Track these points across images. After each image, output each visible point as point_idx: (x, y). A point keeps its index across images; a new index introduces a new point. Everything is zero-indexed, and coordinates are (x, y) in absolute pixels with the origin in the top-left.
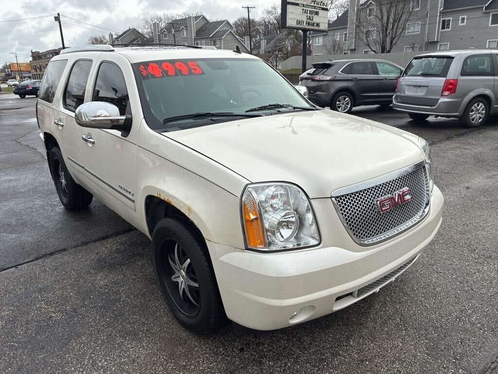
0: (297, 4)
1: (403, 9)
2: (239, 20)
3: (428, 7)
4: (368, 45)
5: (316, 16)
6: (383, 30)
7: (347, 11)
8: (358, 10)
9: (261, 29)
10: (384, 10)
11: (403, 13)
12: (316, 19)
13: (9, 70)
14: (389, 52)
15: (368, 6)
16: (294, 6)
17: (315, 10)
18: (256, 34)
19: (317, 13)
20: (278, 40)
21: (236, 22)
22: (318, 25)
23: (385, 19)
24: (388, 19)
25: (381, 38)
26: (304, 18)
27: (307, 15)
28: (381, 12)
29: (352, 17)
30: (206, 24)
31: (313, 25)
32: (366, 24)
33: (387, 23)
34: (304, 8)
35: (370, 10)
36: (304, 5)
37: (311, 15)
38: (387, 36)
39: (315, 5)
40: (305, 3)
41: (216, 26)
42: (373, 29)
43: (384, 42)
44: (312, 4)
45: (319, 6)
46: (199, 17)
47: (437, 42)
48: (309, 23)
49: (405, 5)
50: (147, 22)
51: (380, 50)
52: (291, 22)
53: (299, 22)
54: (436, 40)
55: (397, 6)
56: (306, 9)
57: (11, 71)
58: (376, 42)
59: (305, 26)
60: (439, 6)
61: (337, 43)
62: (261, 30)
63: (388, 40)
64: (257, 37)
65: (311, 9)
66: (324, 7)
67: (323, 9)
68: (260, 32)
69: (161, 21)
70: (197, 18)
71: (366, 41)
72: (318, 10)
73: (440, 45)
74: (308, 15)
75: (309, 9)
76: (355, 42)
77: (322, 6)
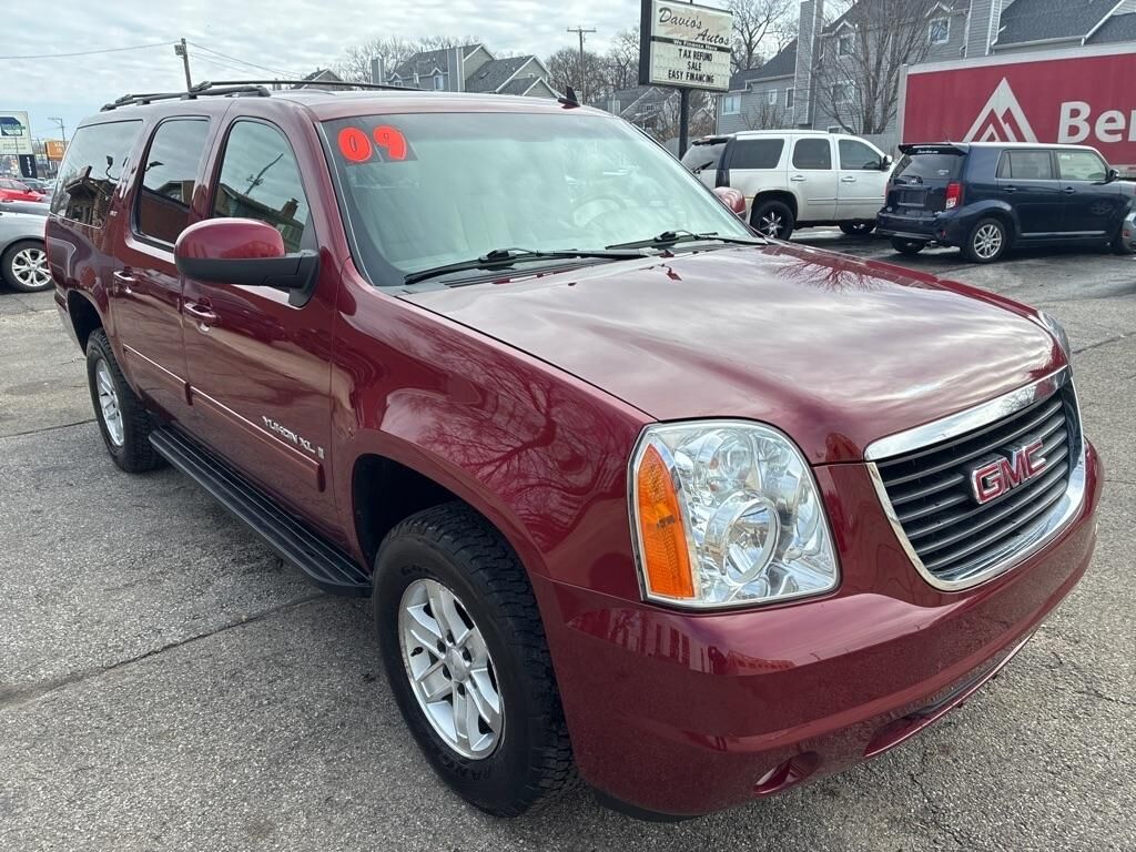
0: (670, 41)
1: (911, 41)
2: (560, 55)
3: (966, 38)
4: (837, 117)
5: (707, 62)
6: (868, 84)
7: (795, 42)
8: (817, 40)
9: (610, 76)
10: (871, 43)
11: (909, 50)
12: (706, 68)
13: (45, 157)
14: (879, 131)
15: (838, 34)
16: (665, 44)
17: (705, 51)
18: (599, 86)
19: (708, 57)
20: (645, 101)
21: (553, 59)
22: (710, 79)
23: (873, 62)
24: (879, 63)
25: (864, 101)
26: (682, 66)
27: (688, 60)
28: (865, 47)
29: (804, 56)
30: (487, 64)
31: (701, 79)
32: (833, 73)
33: (877, 71)
34: (684, 48)
35: (843, 42)
36: (683, 42)
37: (696, 61)
38: (876, 99)
39: (705, 42)
40: (685, 38)
41: (511, 69)
42: (848, 82)
43: (870, 109)
44: (699, 40)
45: (713, 43)
46: (474, 47)
48: (692, 76)
49: (915, 32)
50: (356, 56)
51: (862, 128)
52: (658, 73)
53: (673, 74)
55: (897, 35)
56: (688, 49)
57: (48, 158)
58: (852, 111)
59: (684, 81)
60: (989, 36)
61: (771, 110)
62: (609, 78)
63: (878, 106)
64: (599, 94)
65: (697, 50)
66: (723, 45)
67: (720, 49)
68: (606, 83)
69: (387, 54)
70: (468, 49)
71: (830, 107)
72: (710, 52)
74: (692, 60)
75: (693, 50)
76: (811, 109)
77: (718, 44)
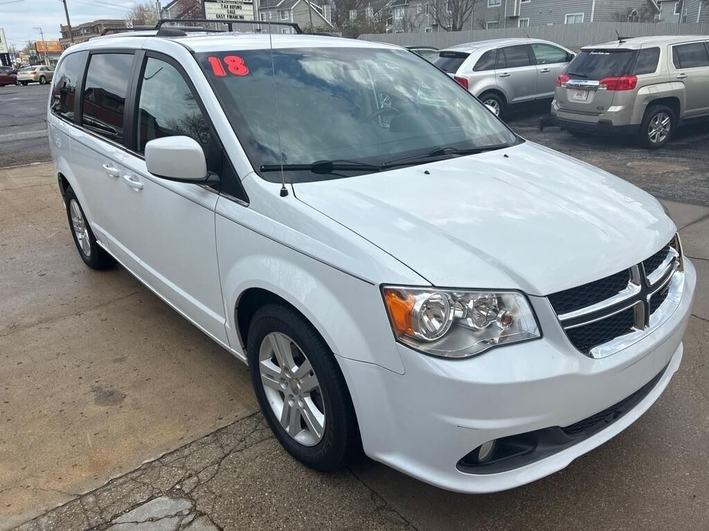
12: (239, 12)
13: (34, 51)
16: (212, 3)
17: (236, 5)
26: (225, 12)
31: (236, 17)
37: (232, 9)
47: (517, 17)
48: (231, 16)
52: (210, 16)
53: (219, 16)
54: (515, 15)
56: (226, 4)
57: (37, 52)
59: (226, 19)
65: (231, 5)
72: (239, 5)
73: (521, 21)
74: (229, 9)
75: (229, 5)
